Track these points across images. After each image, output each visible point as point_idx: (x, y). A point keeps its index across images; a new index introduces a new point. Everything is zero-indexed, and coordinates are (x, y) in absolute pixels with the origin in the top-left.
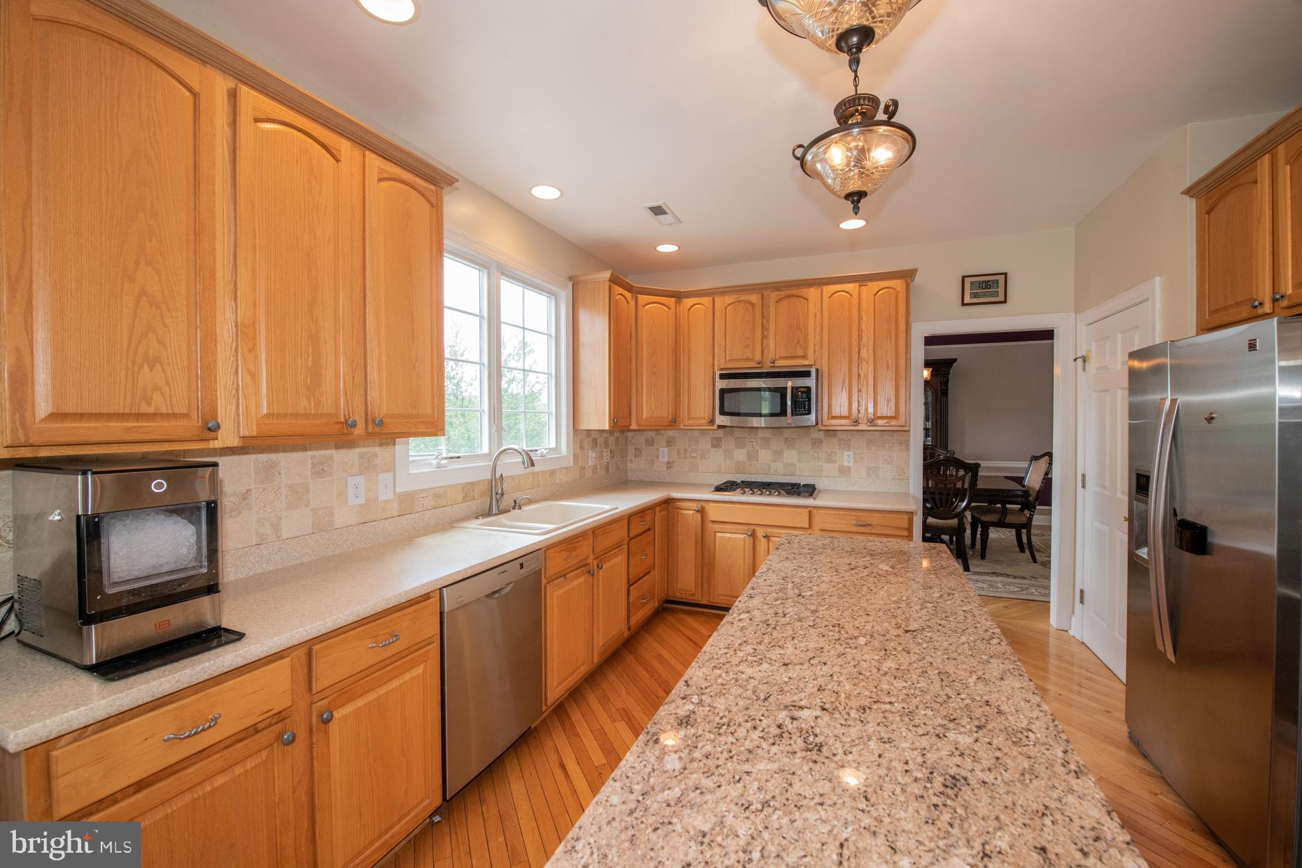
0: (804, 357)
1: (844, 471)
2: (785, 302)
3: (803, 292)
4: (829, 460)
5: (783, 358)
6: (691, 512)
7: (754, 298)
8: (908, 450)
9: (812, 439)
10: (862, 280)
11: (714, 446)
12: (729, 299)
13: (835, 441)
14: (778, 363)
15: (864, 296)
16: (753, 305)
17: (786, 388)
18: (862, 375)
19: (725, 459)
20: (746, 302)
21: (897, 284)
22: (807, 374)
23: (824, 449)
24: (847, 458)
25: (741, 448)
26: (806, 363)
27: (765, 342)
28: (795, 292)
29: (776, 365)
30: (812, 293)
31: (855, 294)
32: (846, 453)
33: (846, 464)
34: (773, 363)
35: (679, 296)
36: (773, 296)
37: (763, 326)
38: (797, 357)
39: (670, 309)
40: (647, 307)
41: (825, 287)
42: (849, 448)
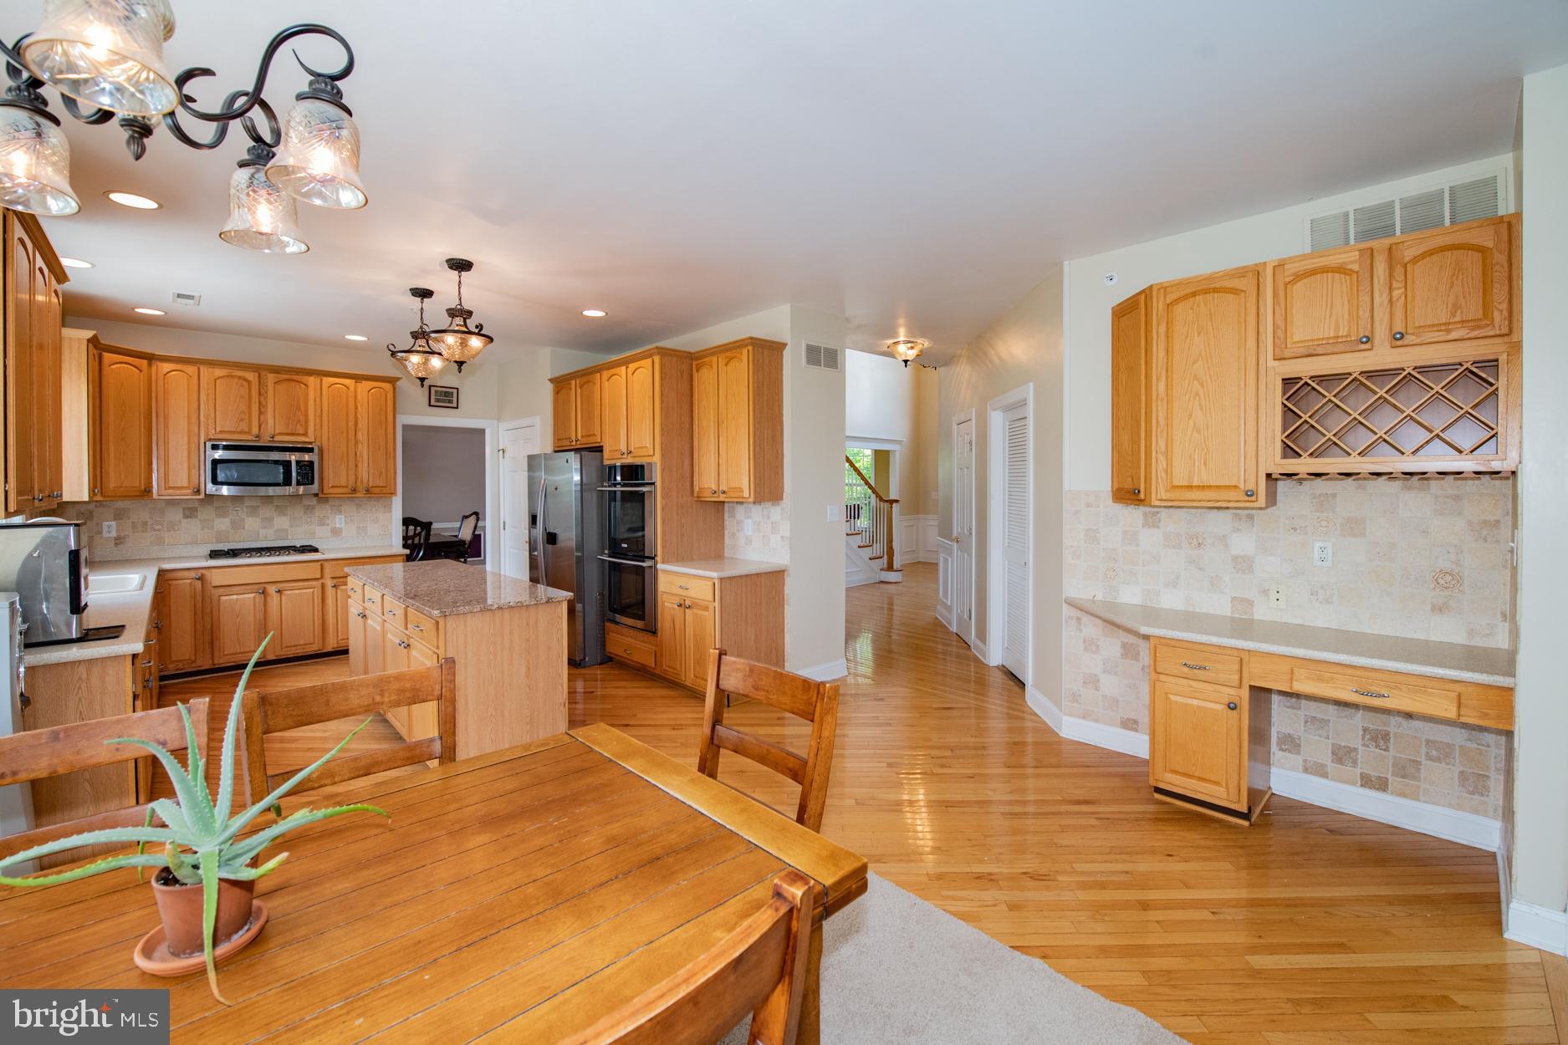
0: (305, 434)
1: (336, 532)
2: (285, 385)
3: (305, 379)
4: (322, 523)
5: (280, 434)
6: (189, 581)
7: (251, 376)
8: (391, 512)
9: (304, 506)
10: (358, 378)
11: (186, 517)
12: (219, 372)
13: (328, 507)
14: (278, 438)
15: (359, 390)
16: (249, 382)
17: (290, 462)
18: (358, 453)
19: (202, 530)
20: (240, 378)
21: (387, 386)
22: (311, 450)
23: (316, 515)
24: (339, 521)
25: (224, 517)
26: (307, 440)
27: (262, 417)
28: (296, 377)
29: (275, 439)
30: (312, 380)
31: (352, 389)
32: (337, 517)
33: (338, 526)
34: (272, 437)
35: (150, 358)
36: (271, 378)
37: (260, 403)
38: (299, 435)
39: (141, 371)
40: (113, 367)
41: (324, 378)
42: (340, 512)
